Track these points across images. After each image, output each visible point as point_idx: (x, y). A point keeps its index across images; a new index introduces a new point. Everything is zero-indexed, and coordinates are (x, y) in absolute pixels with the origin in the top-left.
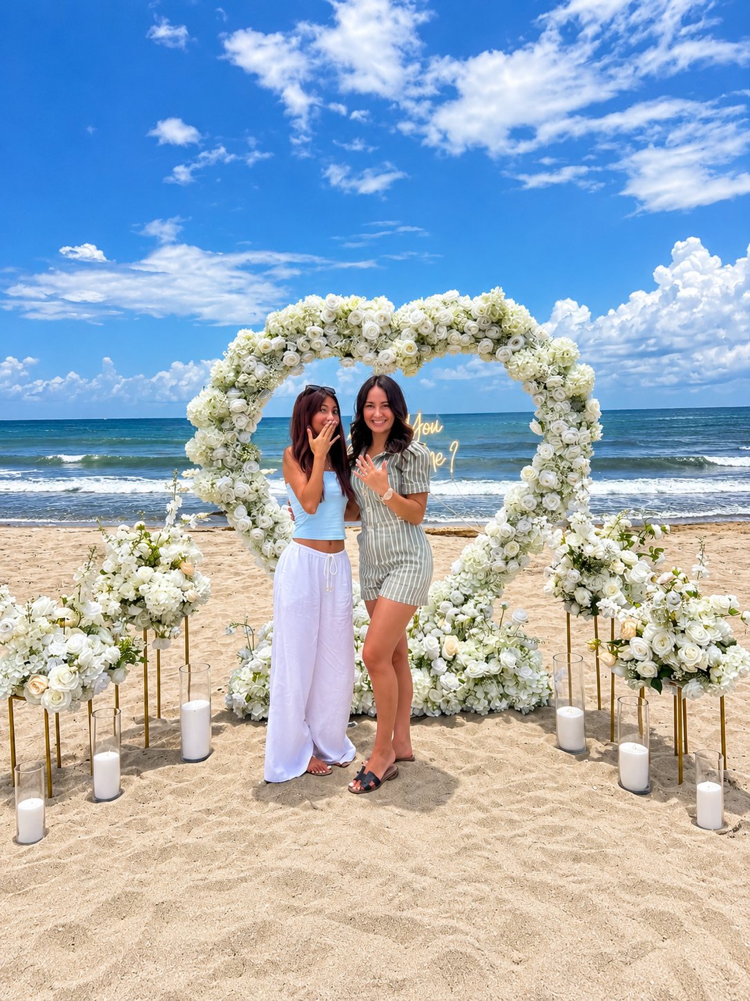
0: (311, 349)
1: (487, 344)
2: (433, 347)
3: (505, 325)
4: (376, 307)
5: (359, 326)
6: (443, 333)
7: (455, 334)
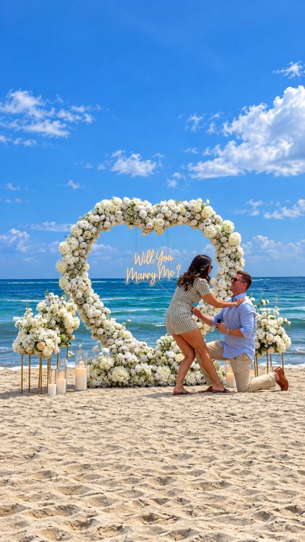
0: (116, 220)
1: (195, 222)
2: (171, 222)
3: (203, 214)
4: (144, 204)
5: (138, 212)
6: (176, 216)
7: (181, 217)
